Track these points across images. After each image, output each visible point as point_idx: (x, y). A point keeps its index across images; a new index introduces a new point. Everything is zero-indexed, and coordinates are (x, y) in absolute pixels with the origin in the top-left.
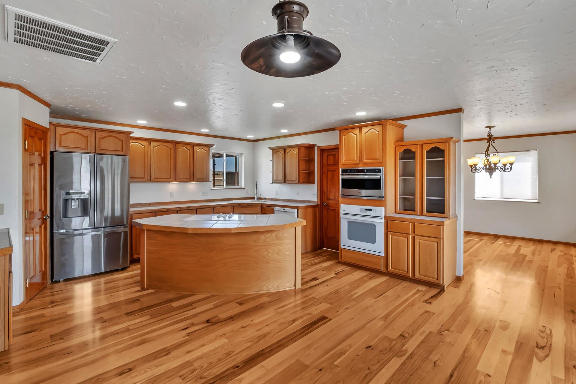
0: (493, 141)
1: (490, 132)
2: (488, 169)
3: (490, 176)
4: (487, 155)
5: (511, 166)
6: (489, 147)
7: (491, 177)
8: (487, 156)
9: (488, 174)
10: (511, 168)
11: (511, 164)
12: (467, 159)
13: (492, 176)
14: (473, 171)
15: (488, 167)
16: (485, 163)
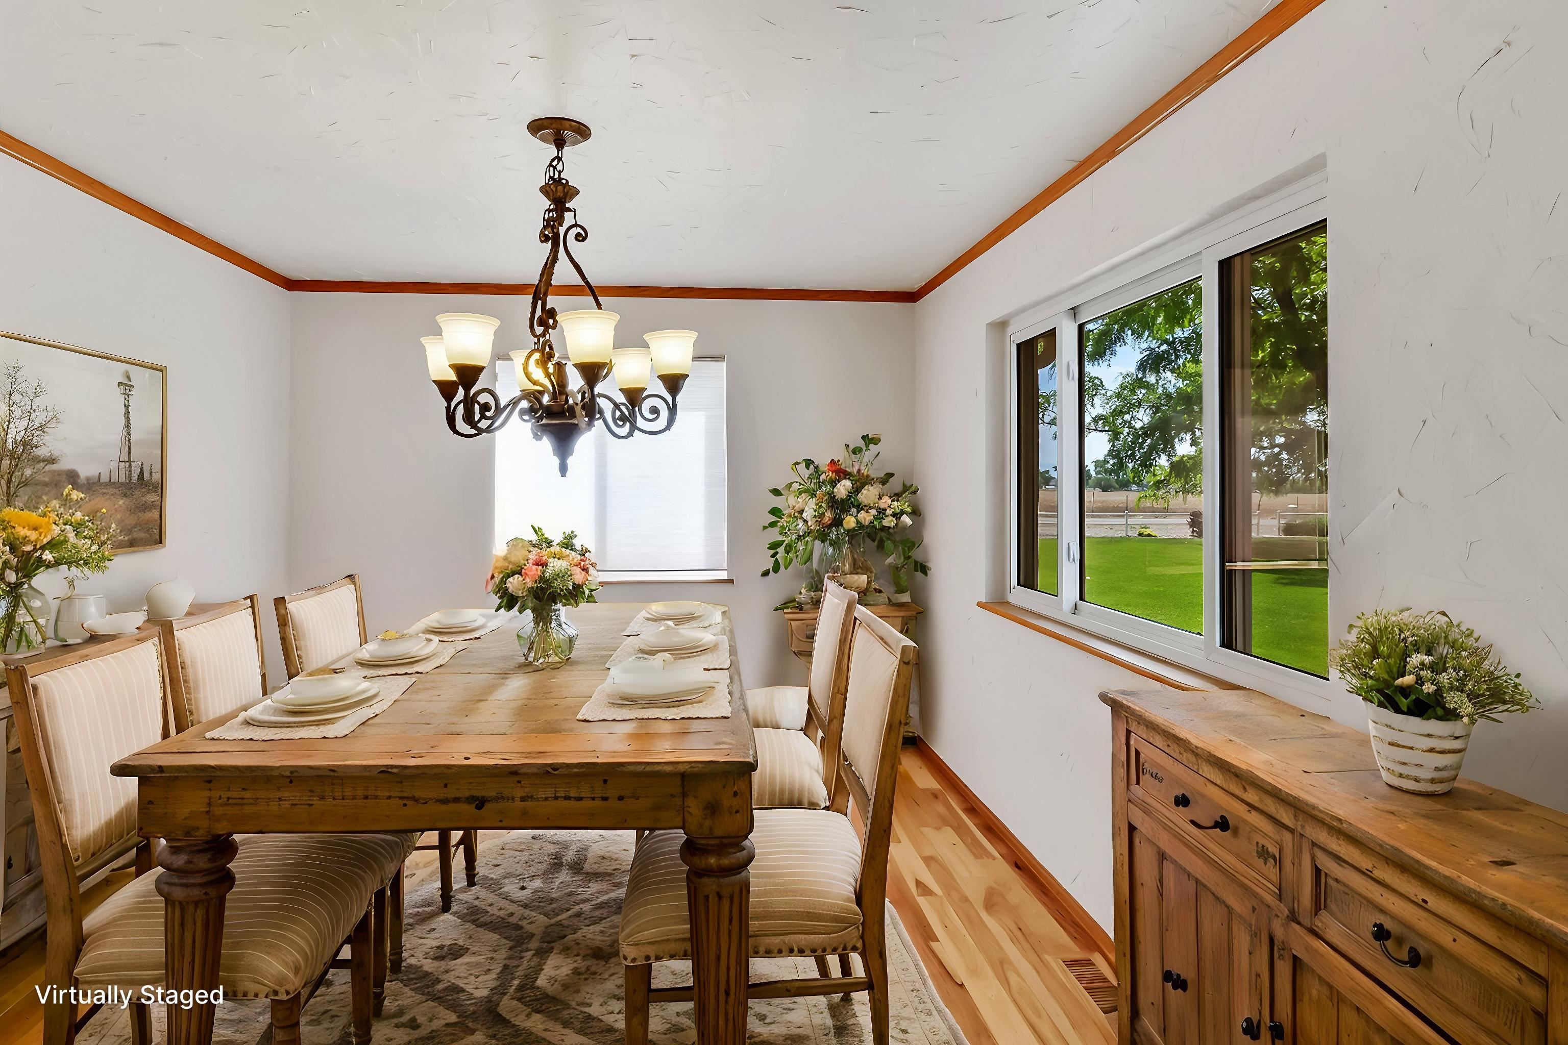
0: (574, 231)
1: (559, 167)
2: (549, 412)
3: (556, 461)
4: (540, 325)
5: (670, 399)
6: (553, 259)
7: (563, 469)
8: (539, 330)
9: (546, 444)
10: (672, 411)
11: (674, 383)
12: (424, 340)
13: (570, 461)
14: (461, 426)
15: (546, 399)
16: (528, 376)
